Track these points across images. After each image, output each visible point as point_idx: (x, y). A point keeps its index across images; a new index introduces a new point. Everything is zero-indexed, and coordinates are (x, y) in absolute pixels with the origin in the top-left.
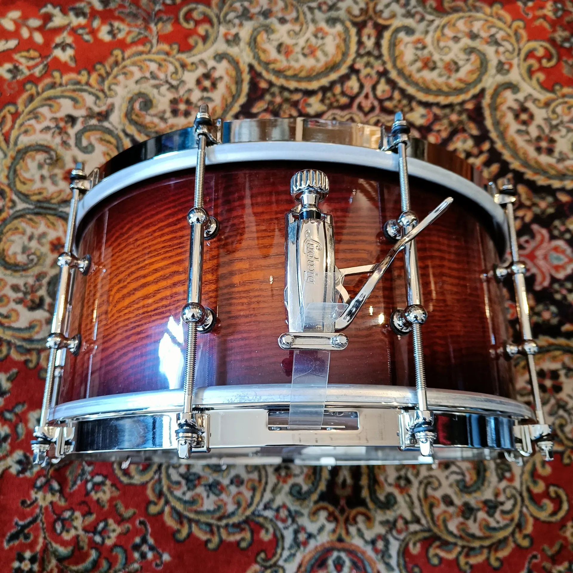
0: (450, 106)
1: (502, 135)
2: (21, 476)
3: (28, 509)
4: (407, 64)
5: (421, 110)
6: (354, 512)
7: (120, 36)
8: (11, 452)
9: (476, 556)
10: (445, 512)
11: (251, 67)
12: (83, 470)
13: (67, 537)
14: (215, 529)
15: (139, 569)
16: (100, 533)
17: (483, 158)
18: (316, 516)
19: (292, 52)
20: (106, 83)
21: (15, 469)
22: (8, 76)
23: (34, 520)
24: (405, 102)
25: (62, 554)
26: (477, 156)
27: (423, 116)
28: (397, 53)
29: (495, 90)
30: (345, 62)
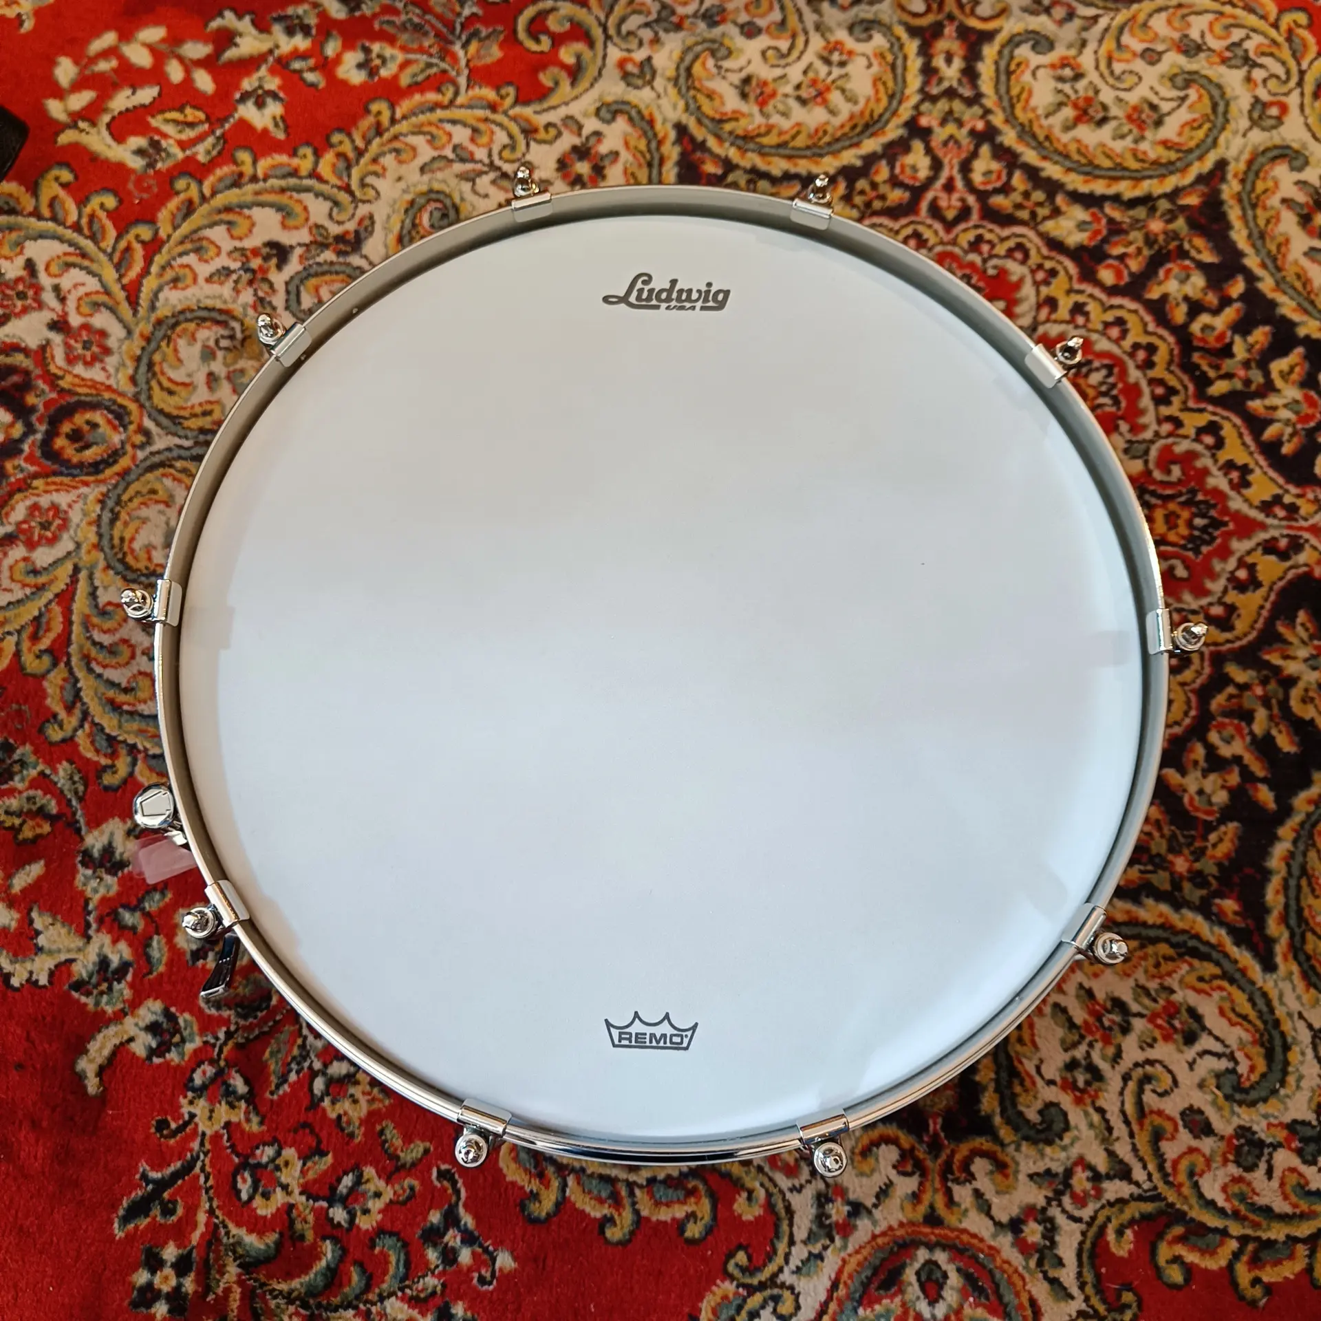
0: (1147, 201)
1: (1274, 262)
2: (156, 1060)
3: (172, 1141)
4: (1040, 111)
5: (1079, 213)
6: (964, 1150)
7: (384, 73)
8: (134, 1004)
10: (1191, 1150)
11: (681, 129)
12: (303, 1046)
13: (264, 1209)
14: (624, 1192)
15: (439, 1288)
16: (345, 1201)
17: (1230, 314)
18: (871, 1160)
19: (773, 94)
20: (356, 173)
21: (142, 1044)
22: (136, 163)
23: (189, 1167)
24: (1039, 196)
25: (253, 1253)
26: (1216, 312)
27: (1081, 226)
28: (1015, 91)
29: (1250, 163)
30: (895, 113)
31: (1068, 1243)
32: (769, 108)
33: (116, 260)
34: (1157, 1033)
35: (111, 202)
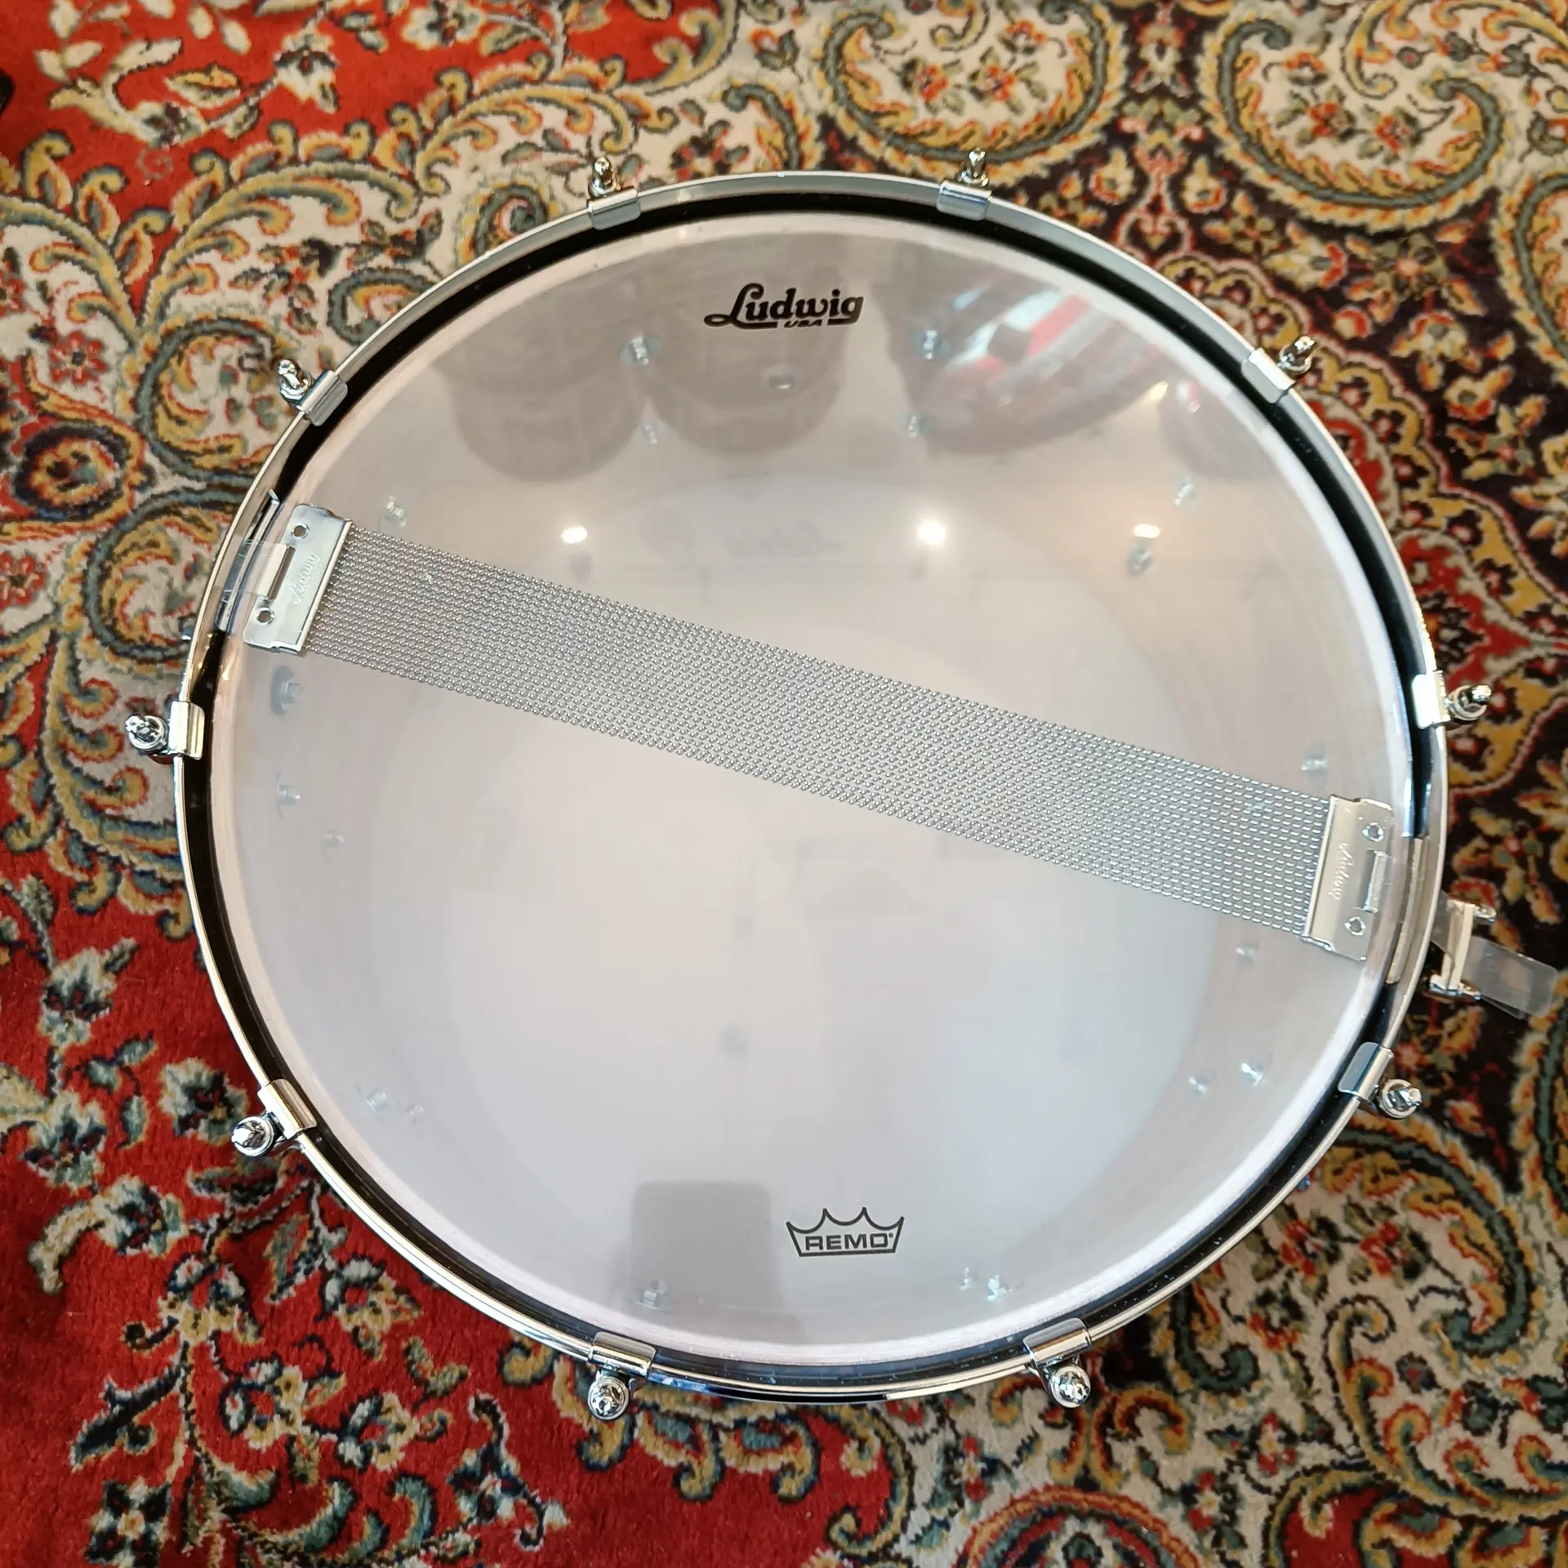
0: (1398, 235)
1: (1551, 317)
2: (131, 1252)
3: (146, 1353)
4: (1271, 119)
5: (1316, 247)
6: (1128, 1398)
7: (462, 36)
8: (105, 1181)
9: (1507, 1551)
10: (1409, 1407)
11: (827, 123)
12: (314, 1241)
13: (258, 1441)
14: (706, 1436)
15: (472, 1547)
16: (358, 1435)
17: (1495, 379)
18: (1013, 1408)
19: (943, 84)
20: (421, 158)
21: (113, 1231)
22: (148, 135)
23: (165, 1387)
24: (1265, 223)
25: (242, 1495)
26: (1479, 376)
27: (1316, 263)
28: (1240, 94)
29: (1527, 194)
30: (1091, 113)
31: (1252, 1518)
32: (937, 101)
33: (118, 254)
34: (1372, 1263)
35: (114, 181)
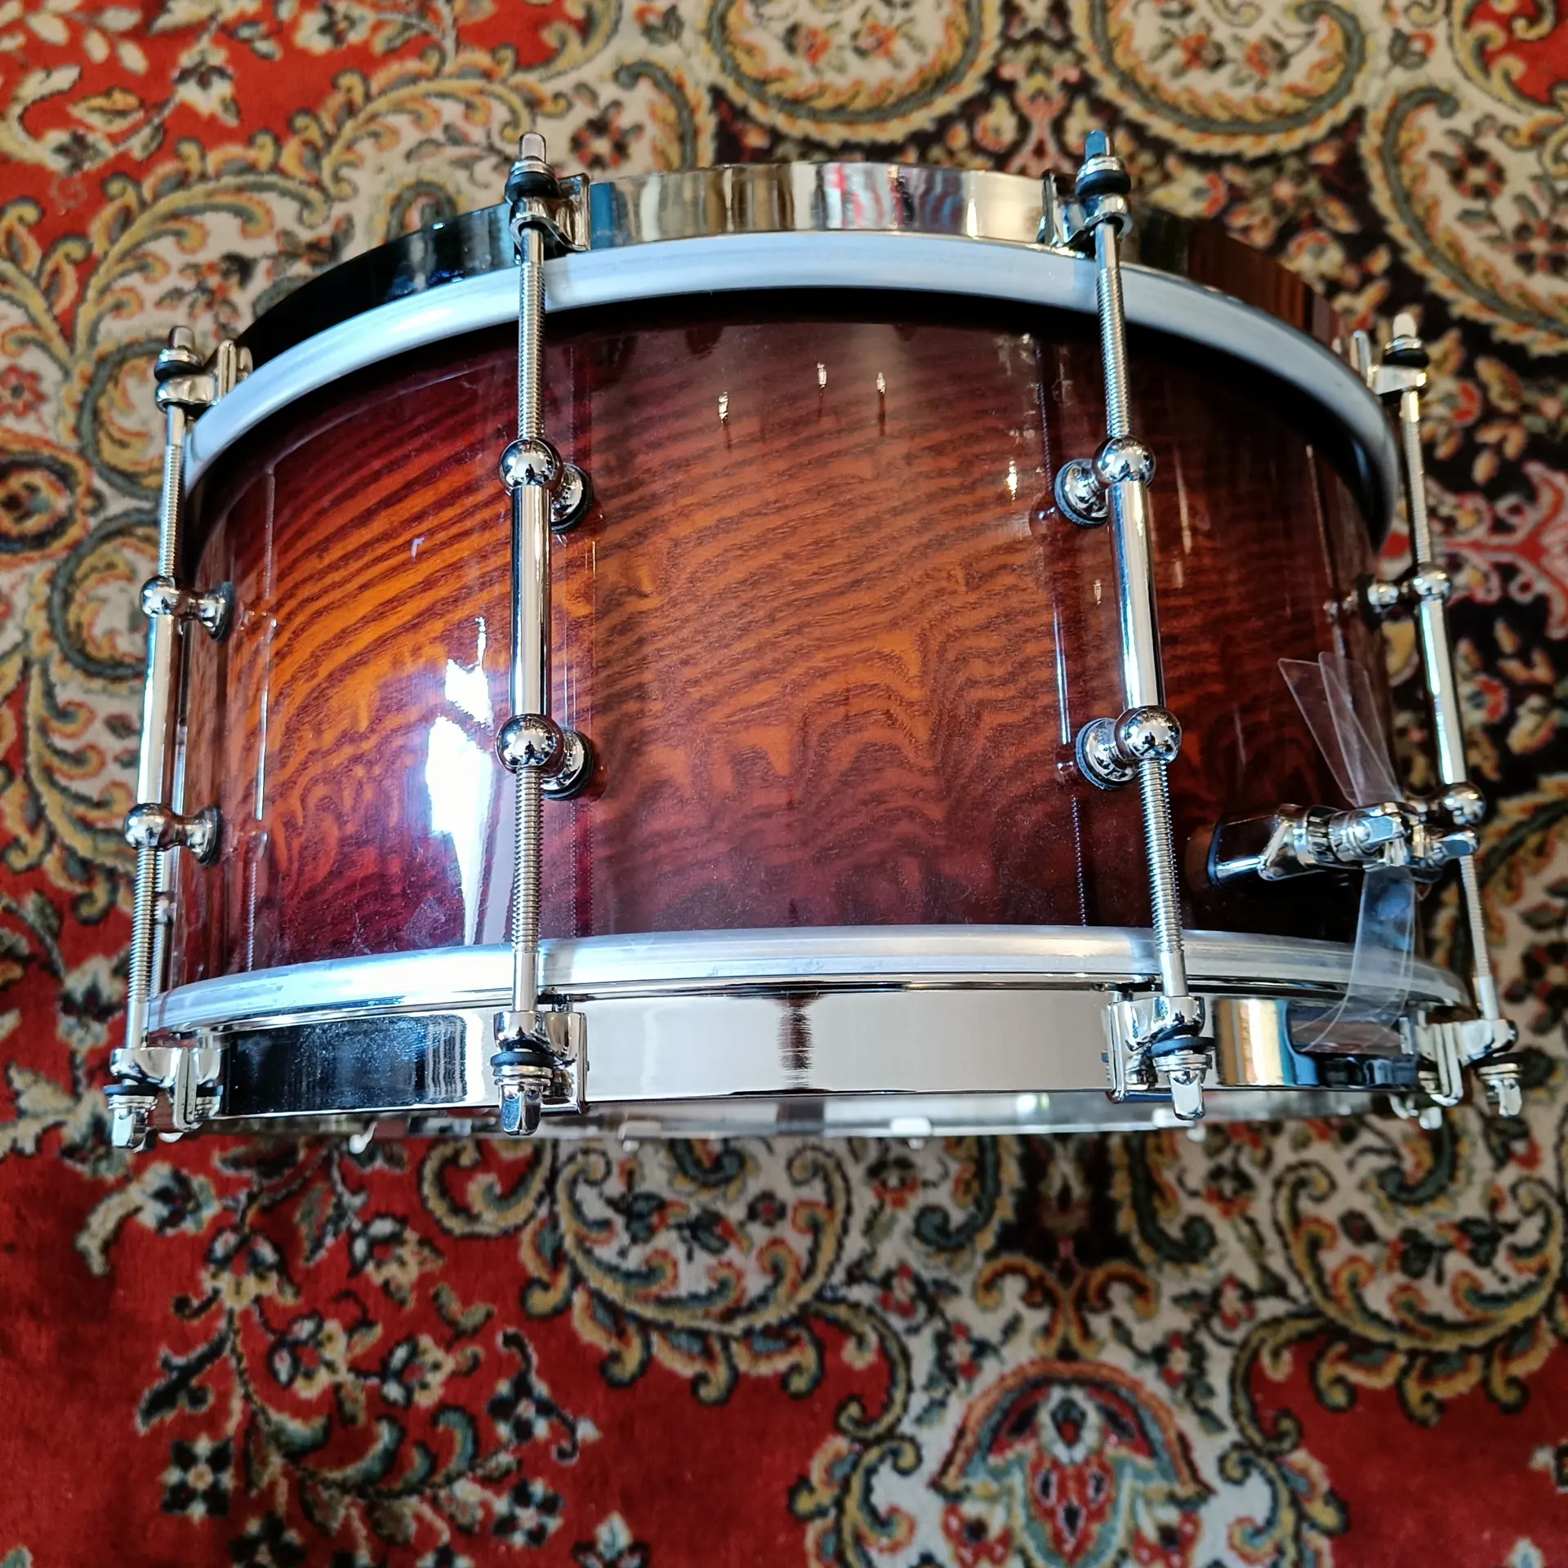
0: (1273, 160)
1: (1421, 228)
2: (170, 1232)
3: (195, 1323)
4: (1144, 56)
5: (1193, 178)
6: (1098, 1276)
7: (354, 37)
8: (139, 1169)
9: (1450, 1376)
10: (1353, 1260)
11: (718, 94)
12: (339, 1206)
13: (307, 1391)
14: (717, 1347)
15: (514, 1466)
16: (400, 1376)
17: (1374, 293)
18: (995, 1294)
19: (825, 46)
20: (327, 164)
21: (151, 1214)
22: (58, 164)
23: (216, 1351)
24: (1146, 158)
25: (298, 1441)
26: (1357, 290)
27: (1198, 193)
28: (1113, 31)
29: (1392, 110)
30: (972, 63)
31: (1219, 1368)
32: (822, 62)
33: (44, 282)
34: (1312, 1132)
35: (30, 213)
